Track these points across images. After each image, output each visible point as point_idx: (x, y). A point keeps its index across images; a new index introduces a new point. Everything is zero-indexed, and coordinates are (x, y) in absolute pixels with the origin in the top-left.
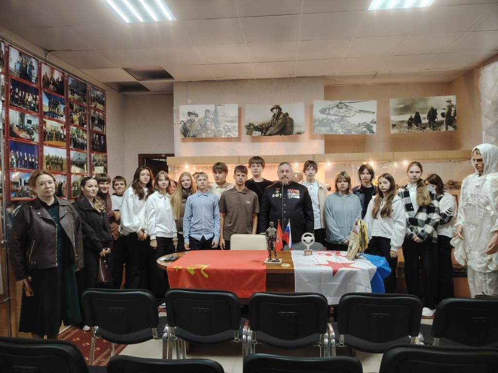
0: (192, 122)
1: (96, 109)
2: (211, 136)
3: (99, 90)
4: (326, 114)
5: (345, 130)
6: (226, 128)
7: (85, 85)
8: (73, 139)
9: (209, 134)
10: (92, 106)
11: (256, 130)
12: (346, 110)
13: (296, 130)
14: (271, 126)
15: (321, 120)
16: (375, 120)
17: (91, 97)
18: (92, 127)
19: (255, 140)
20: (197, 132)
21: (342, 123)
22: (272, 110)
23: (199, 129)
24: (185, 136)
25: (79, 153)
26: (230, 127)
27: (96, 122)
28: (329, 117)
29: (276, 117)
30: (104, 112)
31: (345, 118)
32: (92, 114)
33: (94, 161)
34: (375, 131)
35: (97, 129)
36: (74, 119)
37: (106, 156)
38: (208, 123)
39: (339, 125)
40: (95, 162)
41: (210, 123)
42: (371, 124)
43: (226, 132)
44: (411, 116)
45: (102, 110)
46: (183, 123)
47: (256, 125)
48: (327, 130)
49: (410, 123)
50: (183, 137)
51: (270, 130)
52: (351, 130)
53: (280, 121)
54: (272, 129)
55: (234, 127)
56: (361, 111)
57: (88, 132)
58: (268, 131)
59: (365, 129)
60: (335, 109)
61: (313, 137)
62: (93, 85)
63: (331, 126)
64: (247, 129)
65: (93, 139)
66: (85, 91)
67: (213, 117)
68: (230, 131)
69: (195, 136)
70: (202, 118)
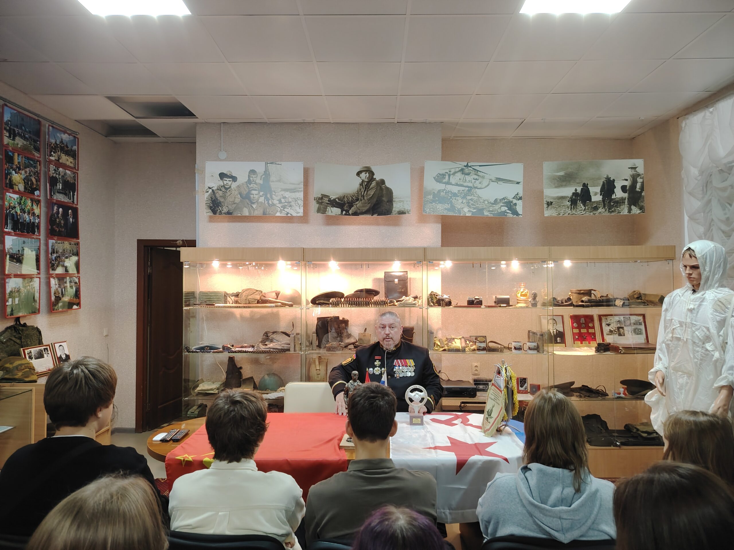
0: (227, 189)
1: (58, 164)
2: (258, 212)
3: (65, 132)
4: (445, 183)
5: (474, 208)
6: (283, 200)
7: (39, 122)
8: (13, 214)
9: (254, 210)
10: (52, 158)
11: (333, 206)
12: (476, 177)
13: (397, 206)
14: (357, 200)
15: (436, 193)
16: (521, 195)
17: (49, 144)
18: (51, 195)
19: (331, 221)
20: (234, 206)
21: (469, 198)
22: (358, 174)
23: (237, 200)
24: (214, 212)
25: (23, 239)
26: (290, 200)
27: (60, 186)
28: (449, 188)
29: (366, 185)
30: (75, 169)
31: (474, 190)
32: (52, 172)
33: (53, 252)
34: (520, 211)
35: (60, 197)
36: (14, 181)
37: (78, 244)
38: (254, 192)
39: (464, 201)
40: (55, 255)
41: (256, 192)
42: (515, 201)
43: (284, 207)
44: (576, 190)
45: (72, 165)
46: (211, 191)
47: (333, 197)
48: (446, 209)
49: (574, 200)
50: (211, 214)
51: (355, 206)
52: (483, 209)
53: (371, 193)
54: (359, 204)
55: (296, 200)
56: (499, 180)
57: (43, 204)
58: (353, 208)
59: (504, 209)
60: (459, 175)
61: (423, 219)
62: (53, 123)
63: (451, 202)
64: (318, 202)
65: (53, 215)
66: (38, 133)
67: (261, 182)
68: (291, 206)
69: (231, 214)
70: (243, 184)
